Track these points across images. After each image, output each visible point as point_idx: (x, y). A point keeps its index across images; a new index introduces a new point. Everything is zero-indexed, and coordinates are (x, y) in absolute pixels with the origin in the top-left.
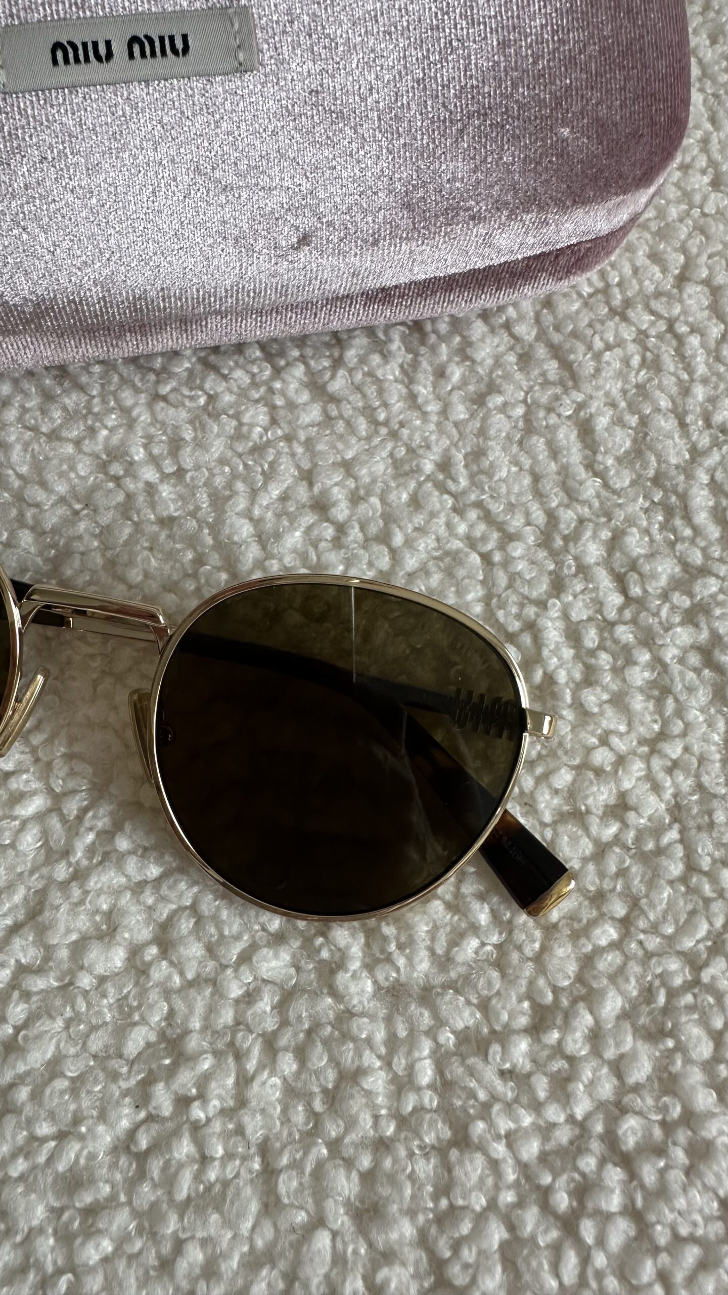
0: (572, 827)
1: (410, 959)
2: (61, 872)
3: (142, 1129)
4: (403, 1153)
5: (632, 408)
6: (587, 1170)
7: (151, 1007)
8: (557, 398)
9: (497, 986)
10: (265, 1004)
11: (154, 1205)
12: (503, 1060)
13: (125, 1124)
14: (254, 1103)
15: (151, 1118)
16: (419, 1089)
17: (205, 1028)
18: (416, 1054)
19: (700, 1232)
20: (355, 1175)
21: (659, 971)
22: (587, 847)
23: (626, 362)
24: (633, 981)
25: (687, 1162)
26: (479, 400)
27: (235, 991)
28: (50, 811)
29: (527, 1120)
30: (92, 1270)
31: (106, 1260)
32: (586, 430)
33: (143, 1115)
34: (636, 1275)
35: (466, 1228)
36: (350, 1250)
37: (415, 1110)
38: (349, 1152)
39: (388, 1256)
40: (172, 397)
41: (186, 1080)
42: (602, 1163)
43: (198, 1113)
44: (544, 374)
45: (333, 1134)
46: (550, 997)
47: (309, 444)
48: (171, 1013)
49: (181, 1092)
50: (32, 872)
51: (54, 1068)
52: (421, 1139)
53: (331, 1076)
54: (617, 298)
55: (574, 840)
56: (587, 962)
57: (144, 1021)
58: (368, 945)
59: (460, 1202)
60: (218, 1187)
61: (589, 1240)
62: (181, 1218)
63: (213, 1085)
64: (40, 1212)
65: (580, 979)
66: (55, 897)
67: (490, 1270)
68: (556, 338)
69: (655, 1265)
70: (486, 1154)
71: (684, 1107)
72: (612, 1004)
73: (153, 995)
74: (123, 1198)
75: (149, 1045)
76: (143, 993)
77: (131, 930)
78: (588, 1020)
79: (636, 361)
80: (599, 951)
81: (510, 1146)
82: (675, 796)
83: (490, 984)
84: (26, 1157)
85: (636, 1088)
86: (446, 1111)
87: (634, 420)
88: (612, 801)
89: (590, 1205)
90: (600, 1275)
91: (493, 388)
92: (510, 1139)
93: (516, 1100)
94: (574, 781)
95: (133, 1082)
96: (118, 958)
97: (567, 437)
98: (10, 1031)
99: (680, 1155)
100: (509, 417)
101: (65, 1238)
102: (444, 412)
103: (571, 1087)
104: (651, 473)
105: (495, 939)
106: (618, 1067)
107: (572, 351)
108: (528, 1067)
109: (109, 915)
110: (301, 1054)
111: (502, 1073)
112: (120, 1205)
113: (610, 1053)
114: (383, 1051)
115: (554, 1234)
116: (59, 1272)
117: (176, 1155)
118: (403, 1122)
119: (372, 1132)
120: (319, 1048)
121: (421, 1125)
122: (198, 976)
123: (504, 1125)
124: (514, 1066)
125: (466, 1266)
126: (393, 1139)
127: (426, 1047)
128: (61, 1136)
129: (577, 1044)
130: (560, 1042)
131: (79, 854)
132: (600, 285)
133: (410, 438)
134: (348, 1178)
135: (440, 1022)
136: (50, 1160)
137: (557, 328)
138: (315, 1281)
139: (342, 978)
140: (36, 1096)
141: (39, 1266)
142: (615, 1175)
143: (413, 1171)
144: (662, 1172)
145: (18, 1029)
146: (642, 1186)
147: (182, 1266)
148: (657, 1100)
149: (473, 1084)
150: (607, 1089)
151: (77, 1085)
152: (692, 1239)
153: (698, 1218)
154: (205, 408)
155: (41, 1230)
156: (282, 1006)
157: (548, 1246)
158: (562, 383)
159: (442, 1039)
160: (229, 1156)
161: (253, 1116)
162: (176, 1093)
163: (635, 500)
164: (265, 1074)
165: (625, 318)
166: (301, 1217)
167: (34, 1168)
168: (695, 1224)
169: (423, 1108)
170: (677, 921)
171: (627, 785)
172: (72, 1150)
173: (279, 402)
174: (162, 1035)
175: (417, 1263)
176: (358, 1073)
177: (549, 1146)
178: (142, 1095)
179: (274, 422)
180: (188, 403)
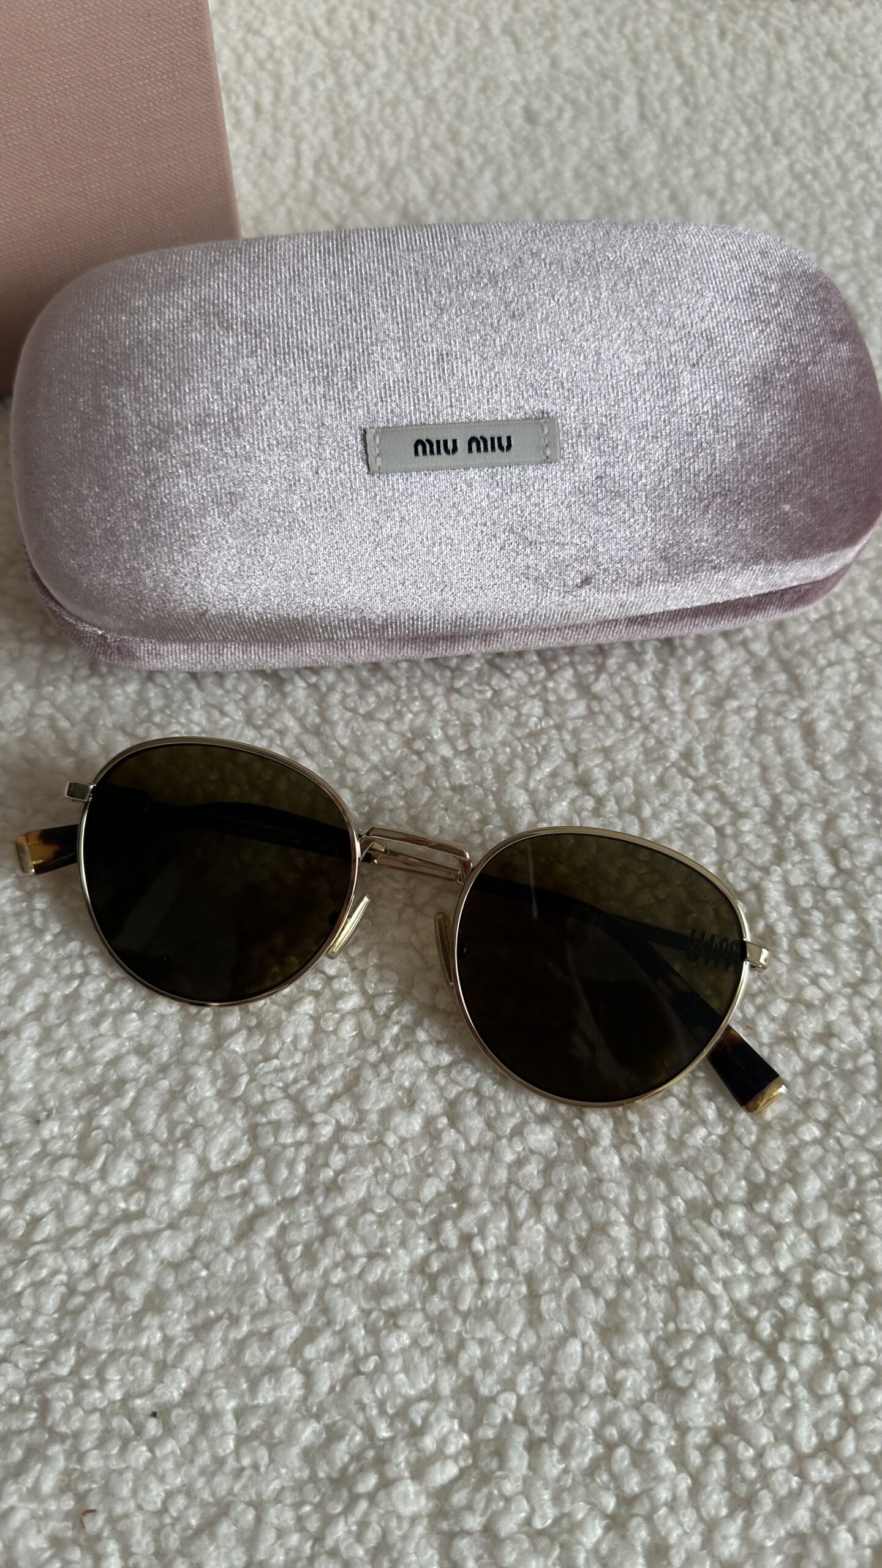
0: (785, 1048)
1: (650, 1141)
2: (373, 1055)
3: (433, 1257)
4: (640, 1288)
5: (850, 715)
6: (786, 1307)
7: (442, 1163)
8: (784, 704)
9: (720, 1165)
10: (532, 1168)
11: (442, 1313)
12: (723, 1224)
13: (421, 1251)
14: (522, 1241)
16: (653, 1241)
17: (485, 1183)
18: (653, 1214)
20: (602, 1303)
21: (851, 1161)
22: (798, 1065)
23: (845, 676)
24: (830, 1169)
25: (866, 1307)
26: (718, 703)
27: (509, 1157)
28: (362, 1009)
29: (741, 1268)
30: (394, 1355)
31: (403, 1350)
32: (808, 732)
33: (433, 1246)
34: (821, 1387)
35: (688, 1344)
36: (596, 1355)
37: (651, 1256)
38: (596, 1284)
39: (626, 1364)
40: (465, 691)
41: (468, 1221)
42: (798, 1305)
43: (478, 1247)
44: (774, 684)
45: (585, 1270)
46: (762, 1176)
47: (575, 733)
48: (458, 1169)
49: (466, 1230)
50: (349, 1054)
51: (365, 1205)
52: (655, 1280)
53: (585, 1226)
54: (840, 623)
55: (787, 1057)
56: (794, 1153)
57: (436, 1174)
58: (615, 1130)
59: (685, 1326)
60: (492, 1304)
61: (786, 1358)
62: (464, 1322)
63: (491, 1226)
64: (354, 1311)
65: (788, 1165)
66: (368, 1073)
67: (705, 1377)
68: (786, 655)
69: (837, 1380)
70: (706, 1291)
71: (867, 1267)
72: (813, 1186)
73: (444, 1155)
74: (419, 1305)
75: (439, 1194)
76: (436, 1151)
77: (427, 1103)
78: (793, 1196)
79: (853, 676)
80: (804, 1144)
81: (725, 1287)
82: (872, 1029)
83: (714, 1165)
84: (344, 1269)
85: (830, 1251)
86: (677, 1260)
87: (849, 725)
88: (819, 1030)
89: (788, 1334)
90: (793, 1386)
91: (730, 694)
92: (726, 1283)
93: (733, 1255)
94: (789, 1011)
95: (427, 1220)
96: (416, 1124)
97: (792, 737)
98: (331, 1173)
99: (861, 1300)
100: (743, 718)
101: (373, 1331)
102: (689, 712)
103: (777, 1245)
104: (862, 769)
105: (719, 1130)
106: (816, 1234)
107: (799, 666)
108: (743, 1230)
109: (409, 1091)
110: (561, 1209)
111: (723, 1235)
112: (415, 1310)
113: (809, 1223)
114: (627, 1210)
115: (758, 1354)
116: (367, 1356)
117: (461, 1276)
118: (641, 1266)
119: (615, 1272)
120: (575, 1204)
121: (655, 1267)
122: (479, 1144)
123: (722, 1272)
124: (732, 1228)
125: (688, 1372)
126: (633, 1278)
127: (662, 1210)
128: (372, 1257)
129: (783, 1213)
130: (769, 1211)
131: (387, 1042)
132: (825, 612)
133: (659, 731)
134: (596, 1303)
135: (673, 1192)
136: (360, 1275)
137: (788, 646)
138: (567, 1377)
139: (595, 1152)
140: (352, 1224)
141: (352, 1349)
142: (809, 1313)
143: (648, 1302)
144: (847, 1313)
145: (337, 1173)
146: (830, 1323)
147: (464, 1358)
148: (845, 1260)
149: (698, 1239)
150: (806, 1249)
151: (383, 1220)
152: (867, 1363)
154: (490, 701)
155: (354, 1324)
156: (547, 1170)
157: (752, 1363)
158: (788, 692)
159: (674, 1204)
160: (500, 1282)
161: (522, 1251)
162: (461, 1230)
163: (847, 790)
164: (532, 1222)
165: (845, 641)
166: (558, 1328)
167: (349, 1279)
169: (658, 1257)
170: (867, 1125)
171: (832, 1017)
172: (379, 1267)
173: (552, 698)
174: (450, 1188)
175: (649, 1370)
176: (606, 1225)
177: (757, 1290)
178: (434, 1231)
179: (547, 714)
180: (477, 696)
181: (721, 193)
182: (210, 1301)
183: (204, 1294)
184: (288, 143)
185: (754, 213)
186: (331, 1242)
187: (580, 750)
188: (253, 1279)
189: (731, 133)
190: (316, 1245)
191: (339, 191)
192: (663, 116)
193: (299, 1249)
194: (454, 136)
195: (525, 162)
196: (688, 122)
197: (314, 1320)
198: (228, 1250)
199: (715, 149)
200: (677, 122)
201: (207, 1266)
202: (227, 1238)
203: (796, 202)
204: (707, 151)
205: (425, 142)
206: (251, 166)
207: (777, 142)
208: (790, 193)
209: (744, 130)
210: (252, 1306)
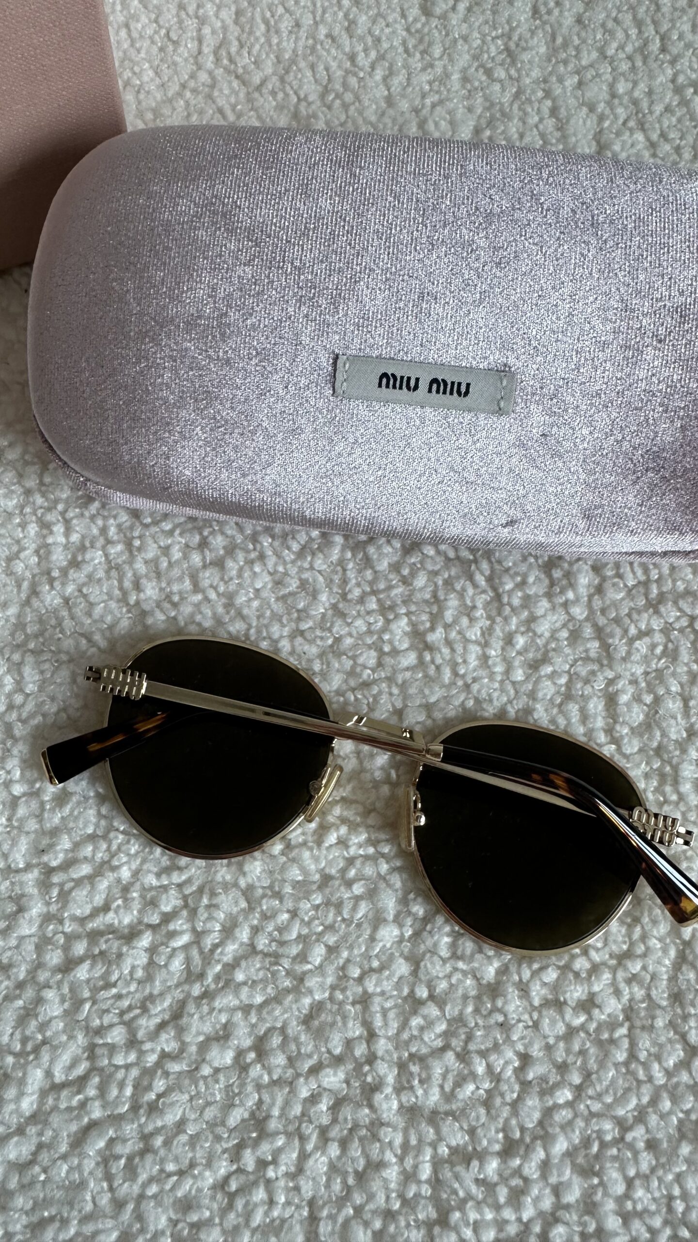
0: (552, 1012)
1: (426, 1092)
2: (197, 990)
3: (233, 1177)
4: (403, 1223)
5: (650, 689)
7: (247, 1095)
8: (593, 673)
9: (483, 1119)
10: (323, 1106)
11: (236, 1228)
12: (479, 1172)
13: (223, 1172)
14: (308, 1173)
15: (240, 1171)
16: (419, 1182)
17: (280, 1117)
18: (421, 1158)
20: (369, 1232)
21: (596, 1128)
22: (561, 1029)
23: (652, 649)
24: (577, 1132)
26: (534, 666)
27: (304, 1093)
28: (193, 943)
29: (489, 1216)
32: (611, 700)
33: (235, 1167)
37: (415, 1195)
38: (367, 1216)
40: (308, 635)
41: (265, 1149)
43: (271, 1173)
44: (587, 651)
45: (358, 1202)
46: (518, 1135)
47: (403, 686)
48: (260, 1102)
49: (262, 1157)
50: (177, 986)
51: (180, 1126)
52: (416, 1216)
53: (361, 1164)
54: (654, 591)
55: (553, 1022)
56: (548, 1112)
57: (242, 1104)
58: (399, 1074)
60: (278, 1221)
63: (283, 1156)
64: (163, 1221)
65: (541, 1123)
66: (191, 1008)
68: (602, 621)
70: (458, 1233)
71: (598, 1223)
72: (561, 1146)
73: (250, 1088)
74: (217, 1220)
75: (243, 1120)
76: (242, 1085)
77: (239, 1039)
78: (542, 1155)
79: (659, 650)
80: (556, 1107)
81: (475, 1231)
82: (631, 1000)
83: (478, 1118)
84: (158, 1184)
85: (567, 1207)
86: (435, 1199)
87: (648, 699)
88: (584, 997)
91: (545, 659)
92: (476, 1226)
93: (484, 1201)
94: (558, 978)
95: (230, 1145)
96: (228, 1058)
97: (596, 707)
98: (154, 1097)
100: (555, 684)
102: (508, 672)
103: (522, 1198)
104: (655, 744)
105: (487, 1085)
106: (557, 1191)
107: (612, 635)
108: (496, 1179)
109: (225, 1026)
110: (344, 1144)
111: (477, 1181)
112: (214, 1225)
113: (553, 1180)
114: (399, 1152)
117: (254, 1199)
118: (406, 1202)
119: (384, 1206)
120: (356, 1143)
121: (417, 1206)
122: (280, 1078)
123: (473, 1216)
124: (486, 1177)
126: (398, 1212)
127: (427, 1155)
128: (181, 1173)
129: (531, 1169)
130: (520, 1166)
131: (210, 980)
132: (643, 578)
133: (479, 691)
134: (365, 1233)
135: (440, 1138)
136: (173, 1189)
137: (603, 611)
139: (378, 1098)
140: (167, 1143)
145: (159, 1096)
148: (581, 1217)
149: (456, 1185)
150: (547, 1204)
151: (194, 1141)
154: (331, 646)
155: (163, 1233)
156: (335, 1108)
158: (599, 661)
159: (439, 1150)
160: (288, 1203)
161: (307, 1181)
162: (258, 1157)
163: (638, 765)
164: (318, 1154)
165: (657, 612)
167: (162, 1191)
169: (420, 1196)
170: (615, 1094)
171: (596, 988)
172: (187, 1185)
173: (387, 649)
174: (253, 1114)
176: (380, 1165)
177: (502, 1235)
178: (236, 1154)
179: (380, 664)
180: (319, 642)
181: (601, 107)
182: (46, 1203)
183: (41, 1195)
184: (191, 24)
185: (631, 130)
186: (149, 1158)
187: (406, 706)
188: (82, 1185)
189: (620, 35)
190: (137, 1160)
191: (235, 84)
192: (556, 12)
193: (123, 1161)
194: (350, 27)
195: (416, 62)
196: (579, 21)
197: (130, 1226)
198: (64, 1157)
199: (603, 55)
200: (568, 20)
201: (45, 1170)
202: (64, 1148)
203: (674, 120)
204: (595, 55)
205: (323, 31)
206: (155, 50)
207: (663, 50)
208: (668, 109)
209: (633, 32)
210: (80, 1211)
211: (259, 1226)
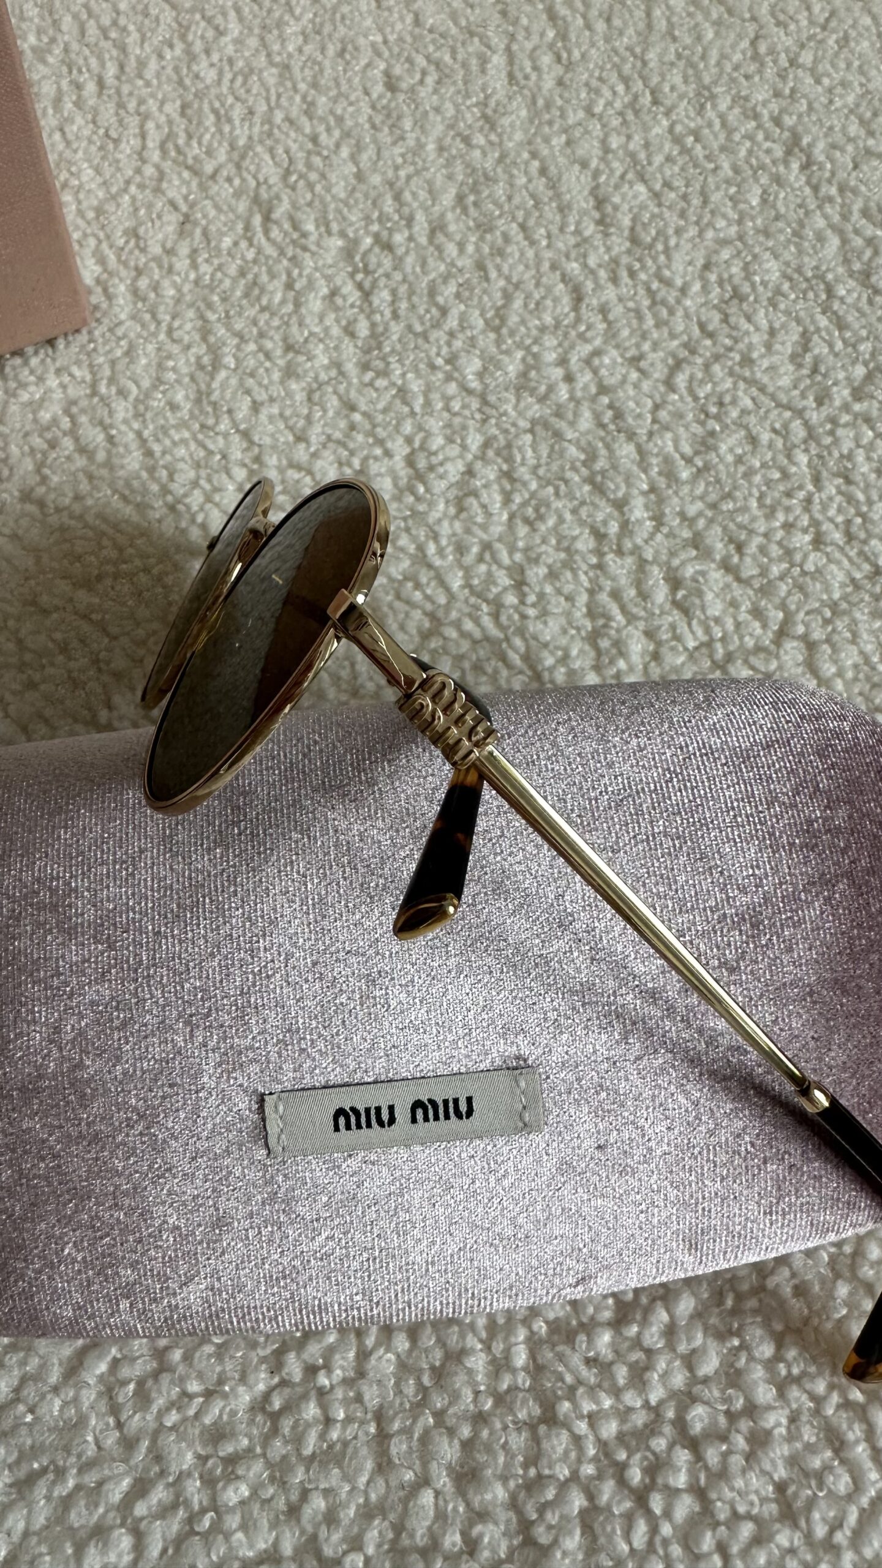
3: (275, 1393)
4: (498, 1425)
6: (658, 1450)
11: (284, 1458)
12: (588, 1350)
13: (261, 1387)
14: (371, 1374)
15: (284, 1383)
16: (514, 1371)
18: (513, 1340)
19: (755, 1511)
20: (456, 1443)
24: (705, 1285)
25: (747, 1448)
29: (607, 1403)
30: (231, 1510)
31: (242, 1503)
33: (276, 1380)
34: (698, 1544)
35: (550, 1494)
36: (450, 1507)
37: (509, 1390)
38: (451, 1421)
39: (482, 1516)
41: (314, 1351)
42: (672, 1444)
43: (323, 1380)
45: (439, 1405)
46: (631, 1297)
49: (311, 1361)
51: (202, 1336)
52: (515, 1415)
53: (438, 1355)
59: (547, 1472)
60: (338, 1447)
61: (658, 1511)
62: (307, 1471)
63: (337, 1357)
64: (189, 1458)
67: (570, 1533)
69: (714, 1536)
70: (570, 1430)
71: (746, 1398)
72: (687, 1305)
74: (258, 1450)
78: (664, 1316)
81: (592, 1425)
84: (179, 1409)
85: (706, 1381)
86: (537, 1391)
89: (660, 1481)
90: (666, 1542)
92: (593, 1419)
93: (599, 1386)
95: (268, 1351)
99: (740, 1440)
101: (209, 1482)
103: (647, 1376)
106: (690, 1361)
108: (610, 1356)
110: (414, 1335)
111: (589, 1362)
112: (256, 1456)
113: (683, 1348)
114: (484, 1335)
115: (628, 1505)
116: (203, 1511)
117: (304, 1416)
118: (500, 1399)
119: (472, 1407)
120: (430, 1330)
121: (515, 1402)
123: (587, 1406)
124: (598, 1354)
125: (550, 1528)
126: (490, 1414)
127: (521, 1334)
128: (208, 1394)
129: (653, 1337)
130: (639, 1334)
134: (451, 1447)
135: (536, 1313)
136: (197, 1416)
138: (419, 1533)
140: (188, 1358)
141: (187, 1503)
142: (682, 1456)
143: (506, 1442)
144: (724, 1456)
146: (706, 1467)
147: (307, 1512)
148: (723, 1391)
149: (561, 1369)
150: (679, 1380)
151: (222, 1352)
152: (749, 1517)
153: (754, 1498)
155: (189, 1474)
157: (621, 1515)
159: (535, 1327)
160: (349, 1420)
161: (371, 1386)
162: (305, 1362)
164: (382, 1351)
166: (409, 1476)
167: (185, 1420)
168: (752, 1504)
169: (517, 1388)
172: (216, 1409)
175: (508, 1521)
176: (463, 1353)
177: (626, 1427)
178: (276, 1362)
182: (35, 1451)
183: (29, 1442)
186: (165, 1378)
188: (81, 1422)
190: (150, 1383)
193: (132, 1386)
197: (146, 1470)
198: (56, 1390)
201: (32, 1410)
202: (54, 1377)
210: (79, 1456)
211: (314, 1453)
